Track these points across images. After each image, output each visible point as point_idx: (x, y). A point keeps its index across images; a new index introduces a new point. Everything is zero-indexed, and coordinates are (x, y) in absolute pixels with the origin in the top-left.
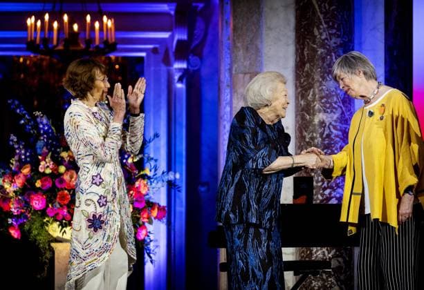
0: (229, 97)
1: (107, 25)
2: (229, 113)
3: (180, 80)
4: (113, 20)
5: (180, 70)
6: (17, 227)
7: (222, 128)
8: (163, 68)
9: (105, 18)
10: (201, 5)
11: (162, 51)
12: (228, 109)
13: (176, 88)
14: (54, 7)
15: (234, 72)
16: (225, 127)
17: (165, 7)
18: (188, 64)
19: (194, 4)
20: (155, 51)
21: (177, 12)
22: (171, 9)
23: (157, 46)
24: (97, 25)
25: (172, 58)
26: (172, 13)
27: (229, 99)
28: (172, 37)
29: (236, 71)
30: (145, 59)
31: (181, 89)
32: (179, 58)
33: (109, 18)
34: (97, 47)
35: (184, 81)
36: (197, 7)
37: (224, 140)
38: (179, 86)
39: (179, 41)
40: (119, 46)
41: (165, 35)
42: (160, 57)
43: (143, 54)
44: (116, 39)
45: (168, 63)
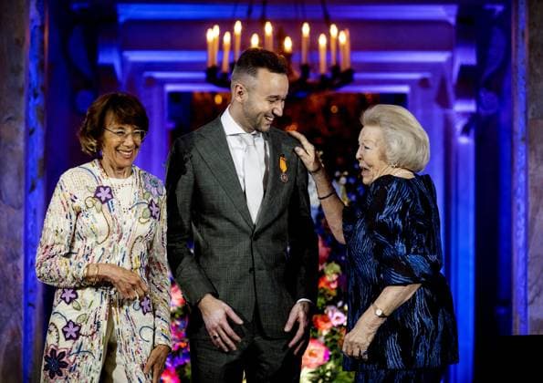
0: (523, 157)
1: (337, 41)
2: (523, 185)
3: (465, 131)
4: (348, 32)
5: (464, 114)
6: (173, 372)
7: (515, 209)
8: (437, 112)
9: (334, 29)
10: (499, 8)
11: (435, 84)
12: (522, 177)
13: (458, 145)
14: (249, 12)
15: (530, 117)
16: (519, 208)
17: (439, 12)
18: (479, 105)
19: (488, 7)
20: (424, 83)
21: (459, 18)
22: (450, 15)
23: (427, 75)
24: (322, 40)
25: (452, 95)
26: (452, 20)
27: (523, 163)
28: (451, 61)
29: (533, 114)
30: (409, 97)
31: (467, 145)
32: (463, 95)
33: (340, 29)
34: (323, 77)
35: (472, 132)
36: (494, 10)
37: (518, 229)
38: (464, 140)
39: (463, 68)
40: (357, 76)
41: (439, 57)
42: (432, 93)
43: (405, 89)
44: (353, 63)
45: (444, 102)
